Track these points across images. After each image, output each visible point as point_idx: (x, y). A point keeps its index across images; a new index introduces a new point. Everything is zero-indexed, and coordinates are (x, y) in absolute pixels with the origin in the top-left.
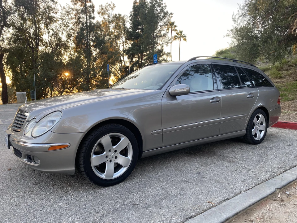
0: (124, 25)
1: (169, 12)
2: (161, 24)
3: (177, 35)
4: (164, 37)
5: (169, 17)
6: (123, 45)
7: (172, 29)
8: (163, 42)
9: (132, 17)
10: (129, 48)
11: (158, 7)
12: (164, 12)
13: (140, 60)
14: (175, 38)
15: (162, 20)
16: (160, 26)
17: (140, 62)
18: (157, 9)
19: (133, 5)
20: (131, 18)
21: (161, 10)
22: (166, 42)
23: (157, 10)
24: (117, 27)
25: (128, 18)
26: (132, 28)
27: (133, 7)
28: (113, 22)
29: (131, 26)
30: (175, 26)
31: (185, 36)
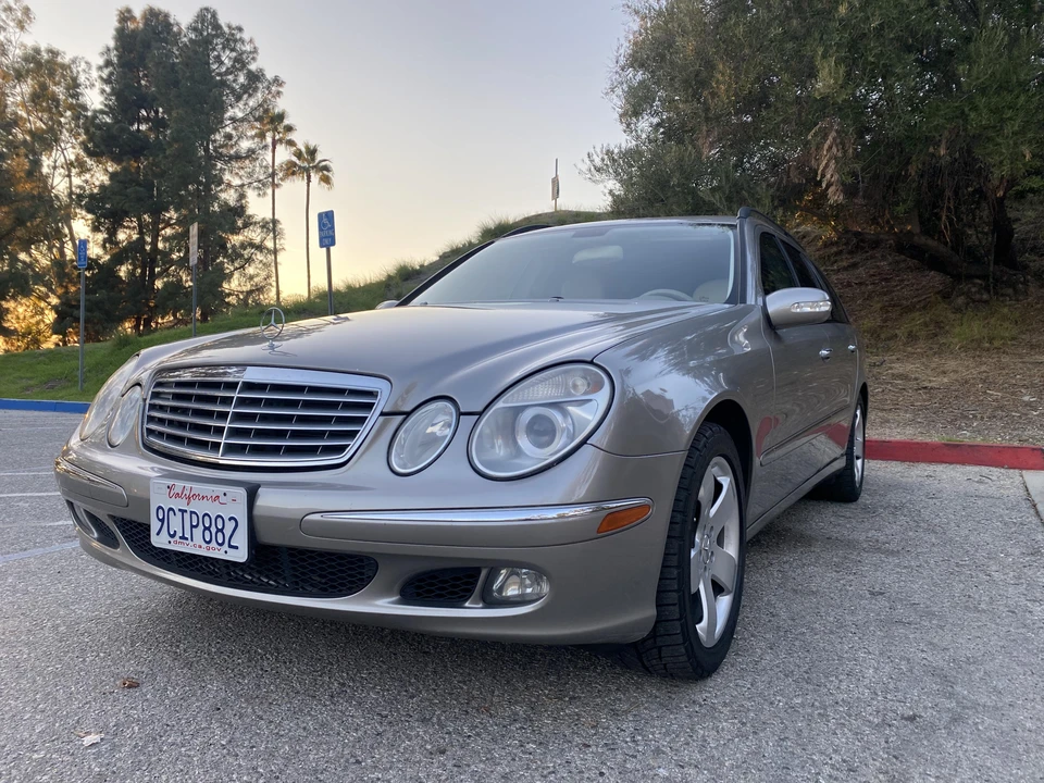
0: (76, 96)
1: (269, 75)
2: (237, 112)
3: (294, 159)
4: (247, 162)
5: (270, 93)
6: (69, 176)
7: (277, 137)
8: (246, 181)
9: (111, 69)
10: (102, 187)
11: (224, 48)
12: (250, 72)
13: (149, 239)
14: (291, 170)
15: (238, 98)
16: (234, 120)
17: (148, 248)
18: (218, 57)
19: (117, 24)
20: (106, 72)
21: (236, 60)
22: (259, 181)
23: (218, 59)
24: (40, 98)
25: (95, 74)
26: (110, 110)
27: (114, 33)
28: (20, 76)
29: (106, 105)
30: (289, 129)
31: (326, 168)
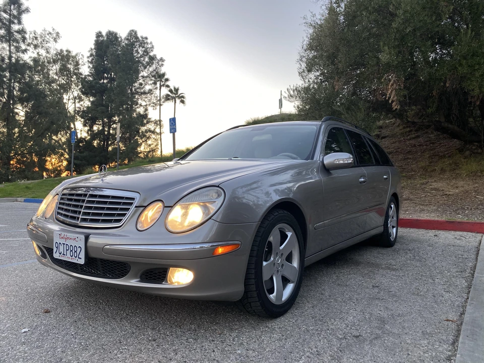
0: (78, 69)
1: (158, 57)
2: (145, 73)
3: (169, 93)
4: (149, 95)
5: (159, 65)
6: (75, 103)
7: (162, 84)
8: (148, 103)
9: (92, 57)
10: (88, 107)
11: (139, 47)
12: (150, 56)
13: (106, 129)
14: (167, 98)
15: (145, 68)
16: (143, 77)
17: (106, 133)
18: (137, 50)
19: (95, 39)
20: (91, 59)
21: (144, 51)
22: (154, 103)
23: (137, 51)
24: (64, 70)
25: (86, 60)
26: (92, 75)
27: (94, 42)
28: (55, 62)
29: (90, 73)
30: (167, 80)
31: (183, 97)
